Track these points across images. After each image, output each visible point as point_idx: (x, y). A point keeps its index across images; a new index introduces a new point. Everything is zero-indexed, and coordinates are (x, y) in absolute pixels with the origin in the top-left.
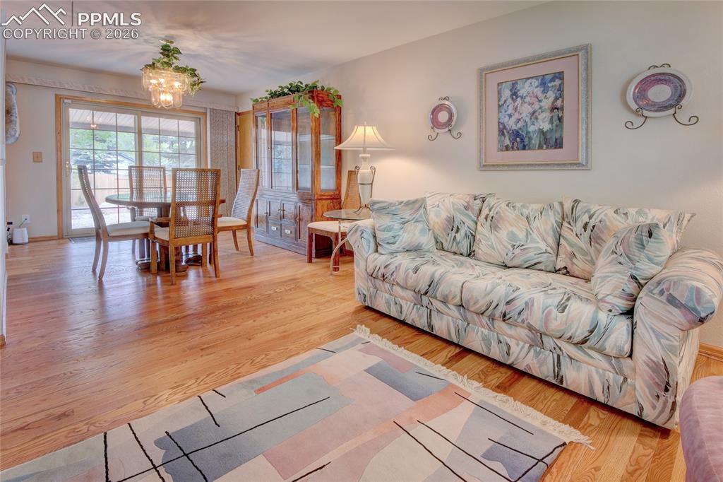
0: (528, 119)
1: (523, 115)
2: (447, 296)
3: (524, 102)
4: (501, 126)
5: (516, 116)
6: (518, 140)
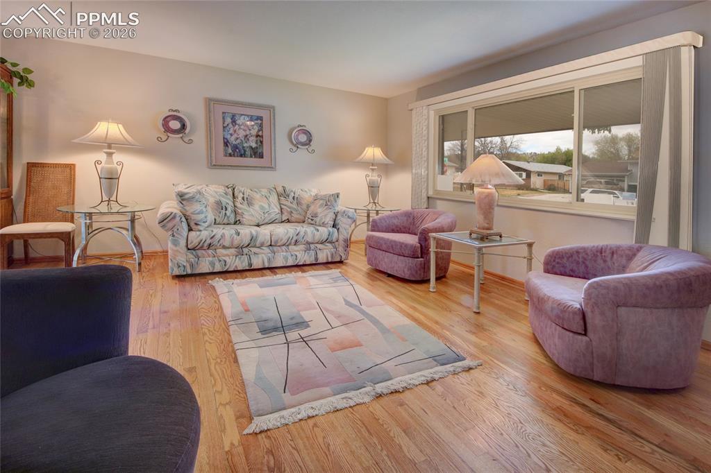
0: (243, 139)
1: (240, 136)
2: (263, 243)
4: (226, 140)
5: (235, 136)
6: (237, 151)
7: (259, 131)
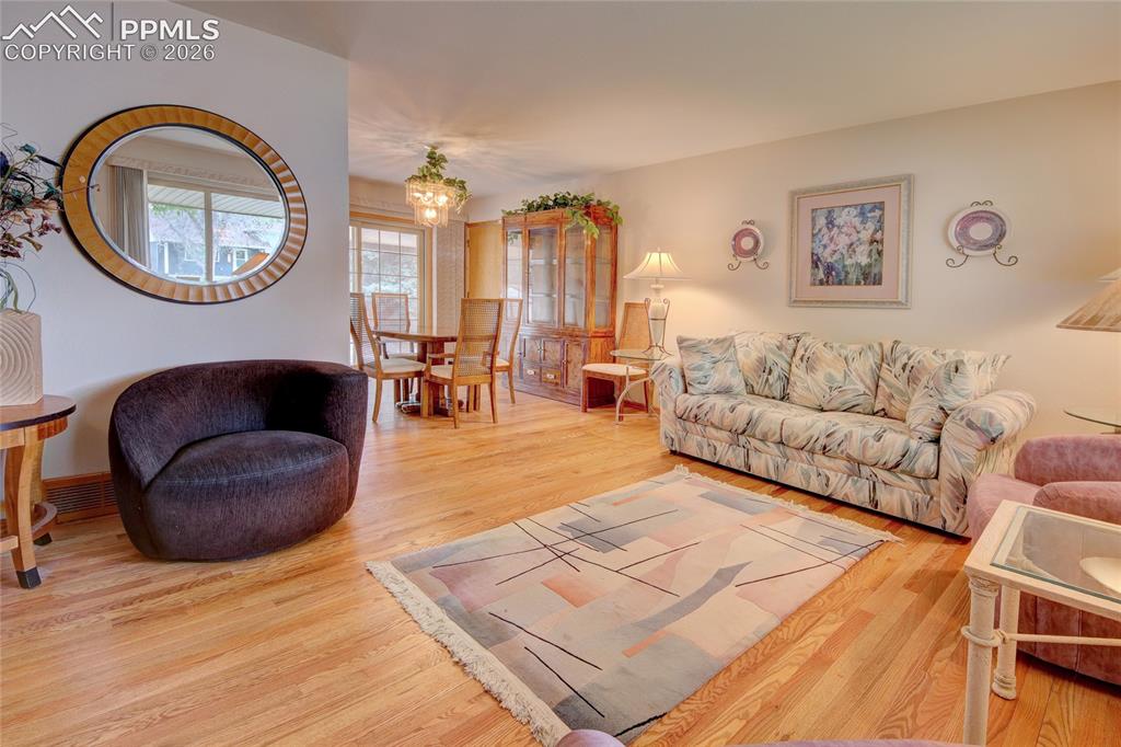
0: (844, 252)
1: (840, 247)
2: (766, 434)
3: (841, 232)
4: (815, 258)
5: (832, 247)
7: (876, 231)
